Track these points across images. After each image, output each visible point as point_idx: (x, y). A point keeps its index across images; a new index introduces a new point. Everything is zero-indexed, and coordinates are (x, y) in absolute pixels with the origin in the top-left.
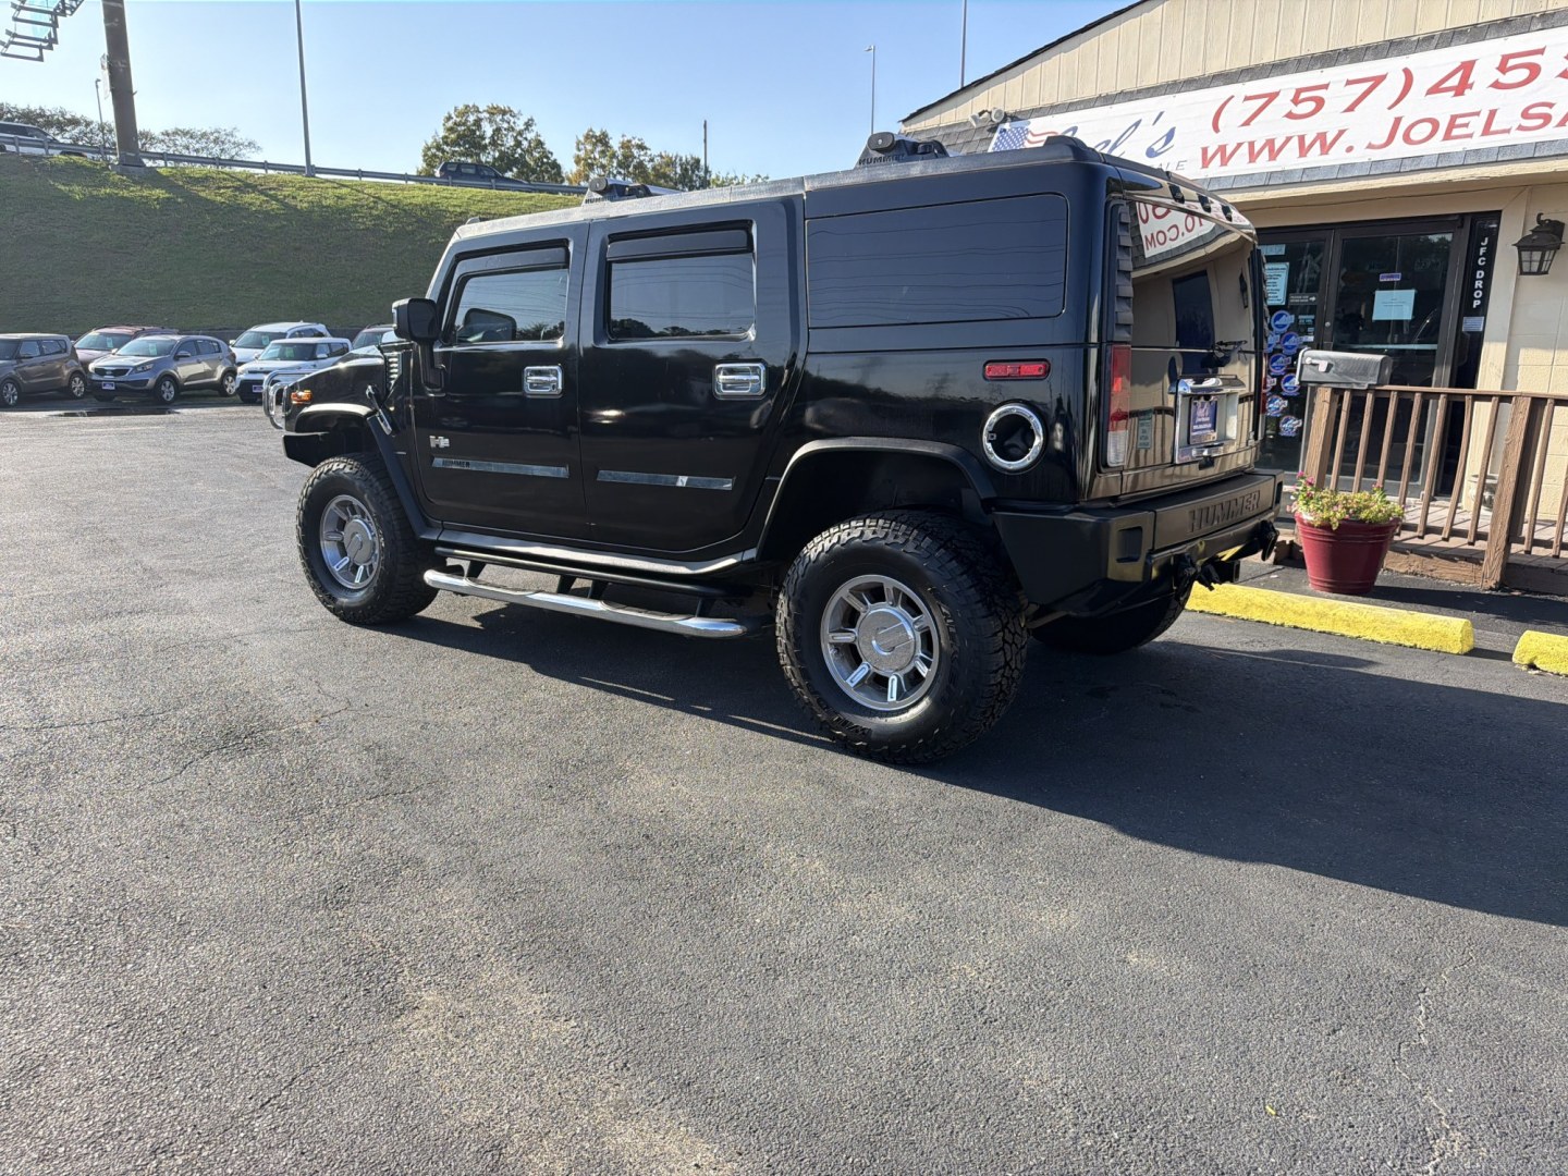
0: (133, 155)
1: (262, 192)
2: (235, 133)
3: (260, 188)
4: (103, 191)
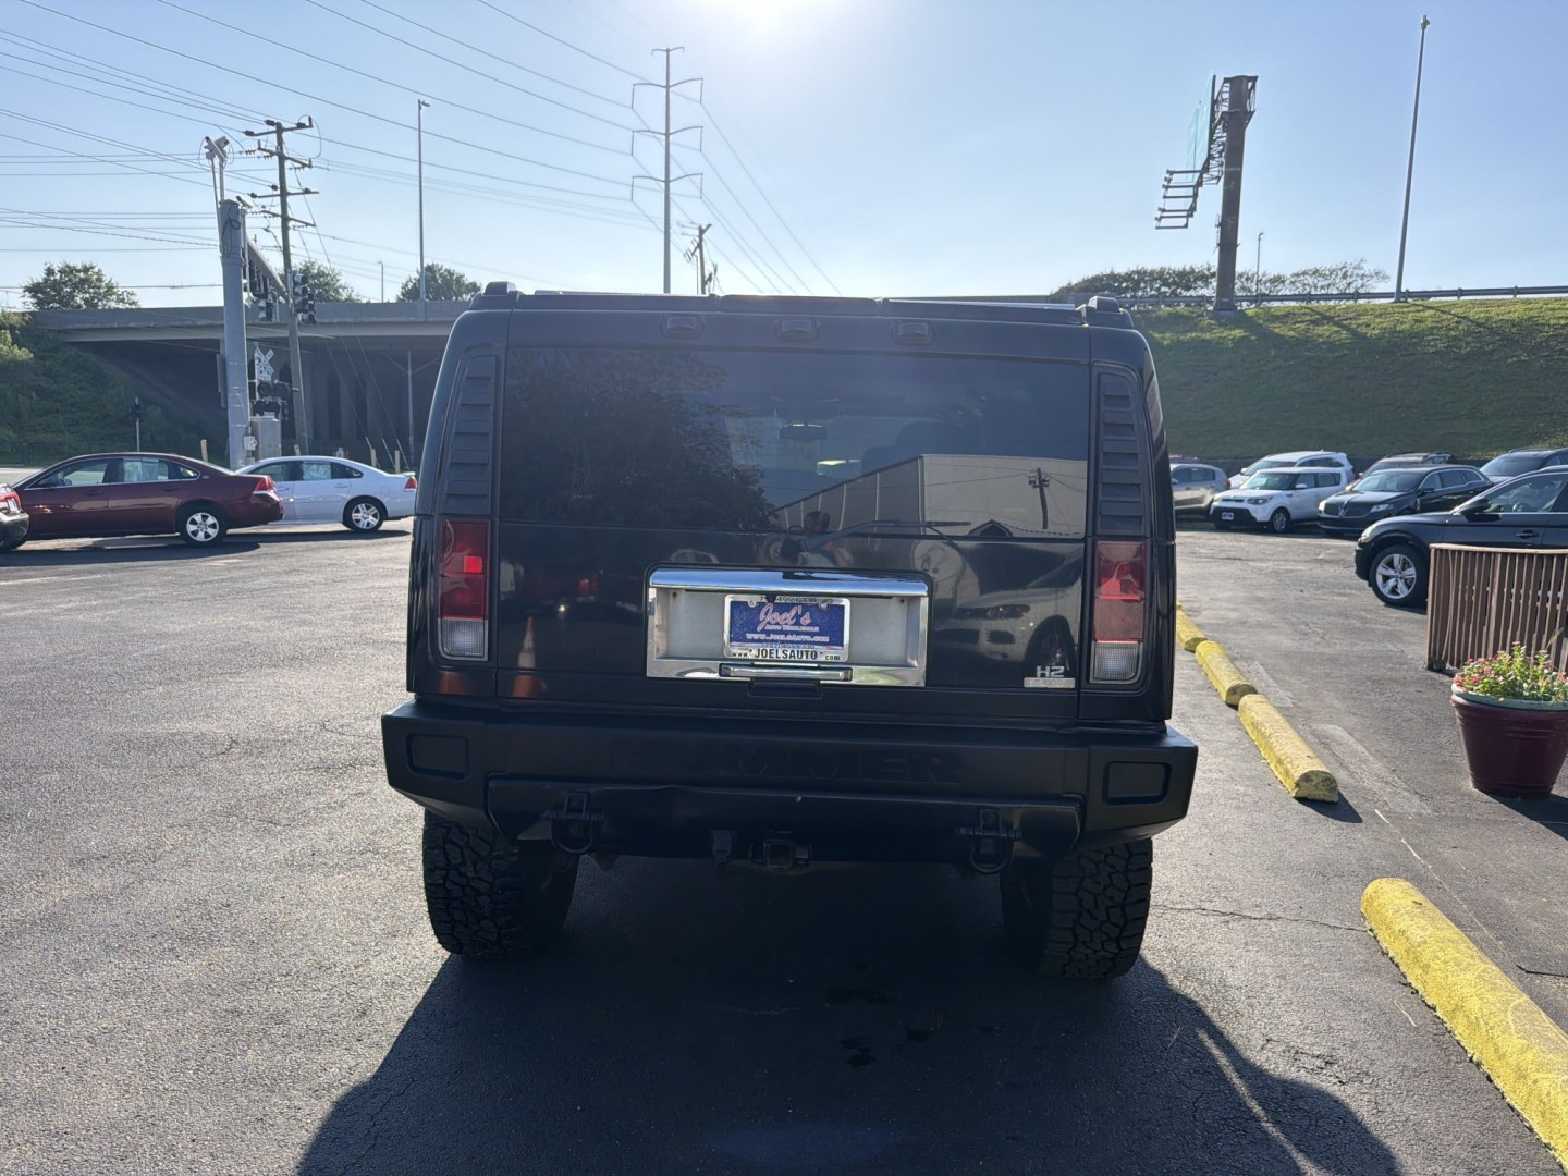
0: (1227, 300)
1: (1337, 324)
2: (1364, 265)
3: (1337, 319)
4: (1189, 335)
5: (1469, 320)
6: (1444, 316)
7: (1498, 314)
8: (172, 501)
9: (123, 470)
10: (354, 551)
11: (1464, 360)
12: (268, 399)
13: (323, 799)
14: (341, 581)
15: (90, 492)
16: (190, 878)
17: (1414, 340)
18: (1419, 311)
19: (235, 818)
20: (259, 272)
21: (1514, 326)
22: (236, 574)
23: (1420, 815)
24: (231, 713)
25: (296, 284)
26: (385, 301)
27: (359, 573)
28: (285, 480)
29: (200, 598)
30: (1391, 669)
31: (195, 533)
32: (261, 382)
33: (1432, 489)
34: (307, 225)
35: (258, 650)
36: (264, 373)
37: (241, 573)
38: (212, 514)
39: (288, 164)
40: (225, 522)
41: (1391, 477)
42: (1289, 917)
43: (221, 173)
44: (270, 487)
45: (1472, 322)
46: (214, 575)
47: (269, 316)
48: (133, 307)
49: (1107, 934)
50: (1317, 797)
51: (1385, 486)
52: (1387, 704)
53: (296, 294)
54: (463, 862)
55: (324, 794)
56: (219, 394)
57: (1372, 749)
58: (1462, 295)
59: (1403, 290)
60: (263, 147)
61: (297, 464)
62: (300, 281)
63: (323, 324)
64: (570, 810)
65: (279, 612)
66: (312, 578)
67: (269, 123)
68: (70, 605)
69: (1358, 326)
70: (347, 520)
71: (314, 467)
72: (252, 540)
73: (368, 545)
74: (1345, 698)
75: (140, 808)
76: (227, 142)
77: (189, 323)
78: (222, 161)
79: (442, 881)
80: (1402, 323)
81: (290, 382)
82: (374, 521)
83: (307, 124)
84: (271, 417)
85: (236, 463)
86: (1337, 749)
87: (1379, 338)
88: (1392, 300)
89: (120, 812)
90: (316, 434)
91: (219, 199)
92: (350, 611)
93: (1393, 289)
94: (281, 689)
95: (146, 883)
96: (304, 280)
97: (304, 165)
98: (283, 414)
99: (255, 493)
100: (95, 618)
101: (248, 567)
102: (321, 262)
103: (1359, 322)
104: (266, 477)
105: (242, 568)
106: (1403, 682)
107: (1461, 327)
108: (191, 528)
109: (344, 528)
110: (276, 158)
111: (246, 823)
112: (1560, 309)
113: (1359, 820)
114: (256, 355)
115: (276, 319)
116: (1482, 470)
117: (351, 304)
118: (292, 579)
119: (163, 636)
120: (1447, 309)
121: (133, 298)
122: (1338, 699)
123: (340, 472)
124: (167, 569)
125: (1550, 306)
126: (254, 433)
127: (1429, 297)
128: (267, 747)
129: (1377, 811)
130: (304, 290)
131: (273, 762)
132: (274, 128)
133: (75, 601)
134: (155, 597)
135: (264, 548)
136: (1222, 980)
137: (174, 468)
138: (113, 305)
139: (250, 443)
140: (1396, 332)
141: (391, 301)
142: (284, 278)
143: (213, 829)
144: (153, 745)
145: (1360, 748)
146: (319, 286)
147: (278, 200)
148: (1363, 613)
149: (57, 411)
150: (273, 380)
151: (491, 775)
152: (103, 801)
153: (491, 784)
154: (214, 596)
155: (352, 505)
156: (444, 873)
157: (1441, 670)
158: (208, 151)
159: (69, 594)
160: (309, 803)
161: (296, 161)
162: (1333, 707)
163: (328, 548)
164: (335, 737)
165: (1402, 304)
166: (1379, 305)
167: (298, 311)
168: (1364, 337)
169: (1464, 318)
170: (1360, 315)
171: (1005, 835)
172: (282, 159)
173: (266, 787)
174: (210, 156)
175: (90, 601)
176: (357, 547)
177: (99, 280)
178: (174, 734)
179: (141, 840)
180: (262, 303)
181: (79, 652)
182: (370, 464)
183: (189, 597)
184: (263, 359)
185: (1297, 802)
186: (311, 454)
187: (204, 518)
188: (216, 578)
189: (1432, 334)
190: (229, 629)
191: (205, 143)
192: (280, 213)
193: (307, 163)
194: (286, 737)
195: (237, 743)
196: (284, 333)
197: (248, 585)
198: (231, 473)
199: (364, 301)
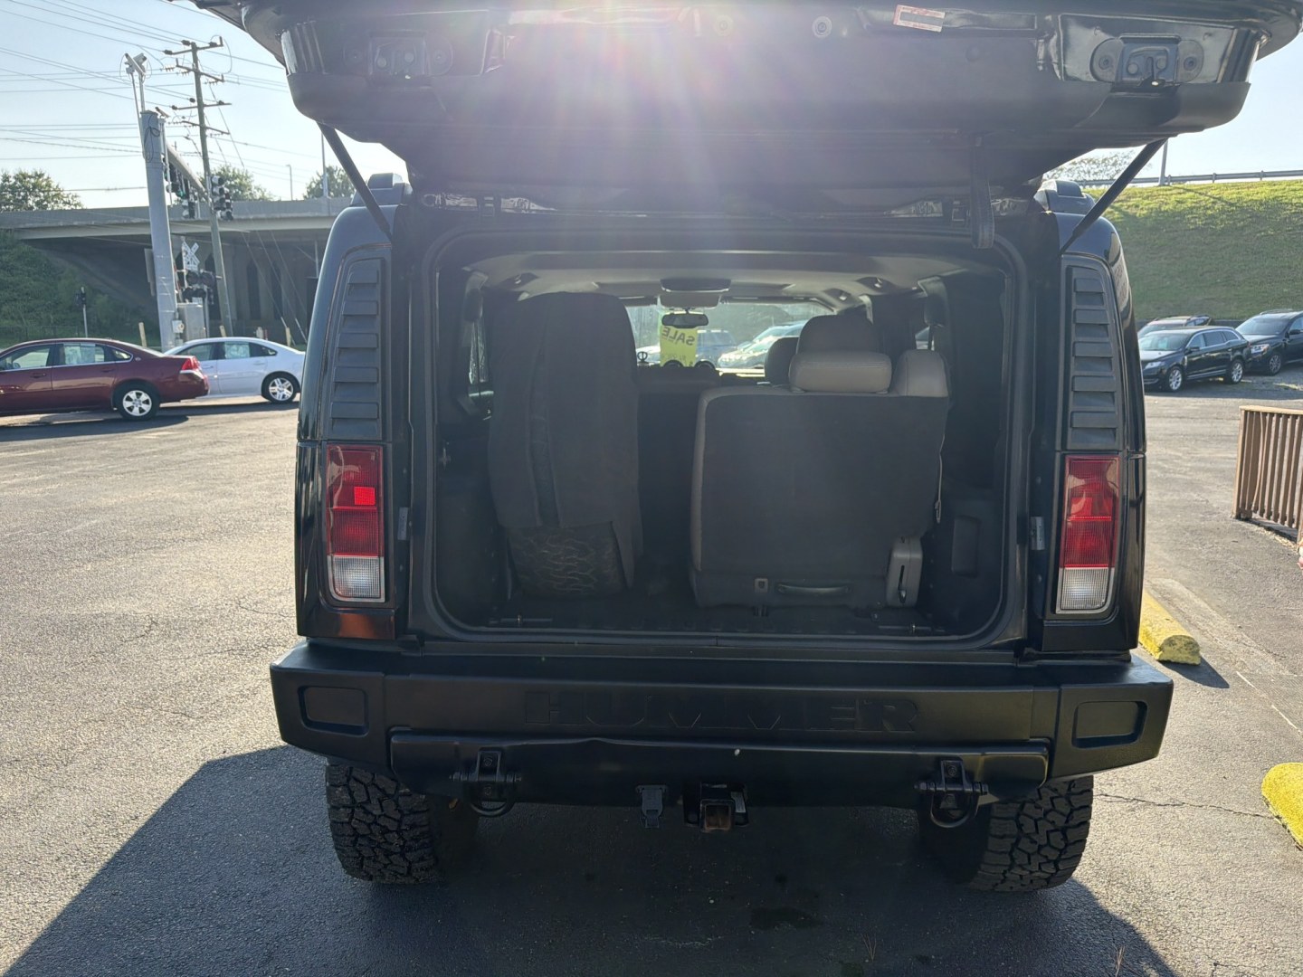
5: (1223, 201)
6: (1202, 197)
7: (1248, 195)
8: (108, 381)
9: (64, 354)
10: (271, 421)
11: (1219, 235)
12: (196, 286)
13: (236, 686)
14: (259, 452)
15: (36, 374)
16: (100, 784)
17: (1177, 218)
18: (1180, 194)
19: (150, 710)
20: (180, 176)
21: (1261, 204)
22: (166, 446)
23: (1281, 677)
24: (153, 591)
25: (214, 185)
26: (294, 199)
27: (275, 443)
28: (210, 359)
29: (132, 471)
30: (1203, 519)
31: (131, 409)
32: (189, 272)
33: (1197, 348)
34: (222, 133)
35: (181, 524)
36: (191, 264)
37: (172, 445)
38: (145, 392)
39: (203, 79)
40: (157, 398)
41: (1162, 338)
42: (1192, 802)
43: (141, 87)
44: (195, 366)
45: (1226, 202)
46: (146, 448)
47: (192, 214)
48: (78, 208)
49: (1046, 857)
50: (1180, 660)
51: (1157, 345)
52: (1211, 556)
53: (214, 194)
54: (369, 799)
55: (237, 680)
56: (149, 284)
57: (1213, 605)
58: (1216, 179)
59: (1167, 175)
60: (180, 64)
61: (220, 344)
62: (217, 182)
63: (240, 220)
64: (484, 771)
65: (202, 483)
66: (234, 449)
67: (186, 43)
68: (15, 481)
69: (1129, 206)
70: (265, 393)
71: (234, 347)
72: (183, 413)
73: (283, 416)
74: (1171, 550)
75: (58, 702)
76: (145, 59)
77: (125, 221)
78: (141, 75)
79: (347, 820)
80: (1166, 204)
81: (214, 271)
82: (288, 394)
83: (219, 43)
84: (198, 303)
85: (167, 344)
86: (1180, 604)
87: (1146, 217)
88: (1157, 184)
89: (37, 707)
90: (239, 315)
91: (140, 110)
92: (267, 481)
93: (1158, 175)
94: (201, 564)
95: (56, 792)
96: (221, 181)
97: (217, 80)
98: (210, 300)
99: (182, 372)
100: (36, 493)
101: (178, 440)
102: (236, 166)
103: (1129, 203)
104: (191, 357)
105: (172, 440)
106: (1217, 532)
107: (1216, 207)
108: (127, 404)
109: (264, 400)
110: (192, 74)
111: (160, 716)
112: (1300, 190)
113: (1226, 686)
114: (183, 248)
115: (198, 216)
116: (1237, 329)
117: (265, 203)
118: (218, 450)
119: (96, 510)
120: (1204, 191)
121: (77, 200)
122: (1165, 551)
123: (257, 351)
124: (104, 443)
125: (1292, 187)
126: (181, 318)
127: (1186, 181)
128: (185, 628)
129: (1238, 673)
130: (222, 191)
131: (190, 644)
132: (190, 48)
133: (20, 477)
134: (92, 471)
135: (192, 420)
136: (1148, 885)
137: (109, 351)
138: (61, 206)
139: (178, 327)
140: (1161, 212)
141: (299, 199)
142: (203, 182)
143: (127, 724)
144: (77, 628)
145: (1203, 605)
146: (234, 187)
147: (196, 111)
148: (1160, 463)
149: (15, 300)
150: (199, 269)
151: (393, 730)
152: (22, 693)
153: (393, 740)
154: (145, 469)
155: (269, 380)
156: (349, 811)
157: (1248, 520)
158: (128, 66)
159: (15, 469)
160: (222, 691)
161: (210, 76)
162: (1164, 560)
163: (248, 419)
164: (250, 615)
165: (1165, 187)
166: (1146, 189)
167: (217, 209)
168: (1134, 216)
169: (1219, 199)
170: (1130, 198)
171: (970, 790)
172: (198, 74)
173: (182, 674)
174: (130, 71)
175: (33, 476)
176: (273, 417)
177: (49, 185)
178: (96, 616)
179: (54, 738)
180: (185, 203)
181: (17, 529)
182: (285, 344)
183: (123, 470)
184: (189, 251)
185: (1160, 665)
186: (235, 336)
187: (139, 395)
188: (148, 451)
189: (1192, 213)
190: (156, 501)
191: (126, 60)
192: (198, 123)
193: (220, 78)
194: (203, 616)
195: (156, 624)
196: (206, 229)
197: (177, 457)
198: (160, 355)
199: (276, 199)
